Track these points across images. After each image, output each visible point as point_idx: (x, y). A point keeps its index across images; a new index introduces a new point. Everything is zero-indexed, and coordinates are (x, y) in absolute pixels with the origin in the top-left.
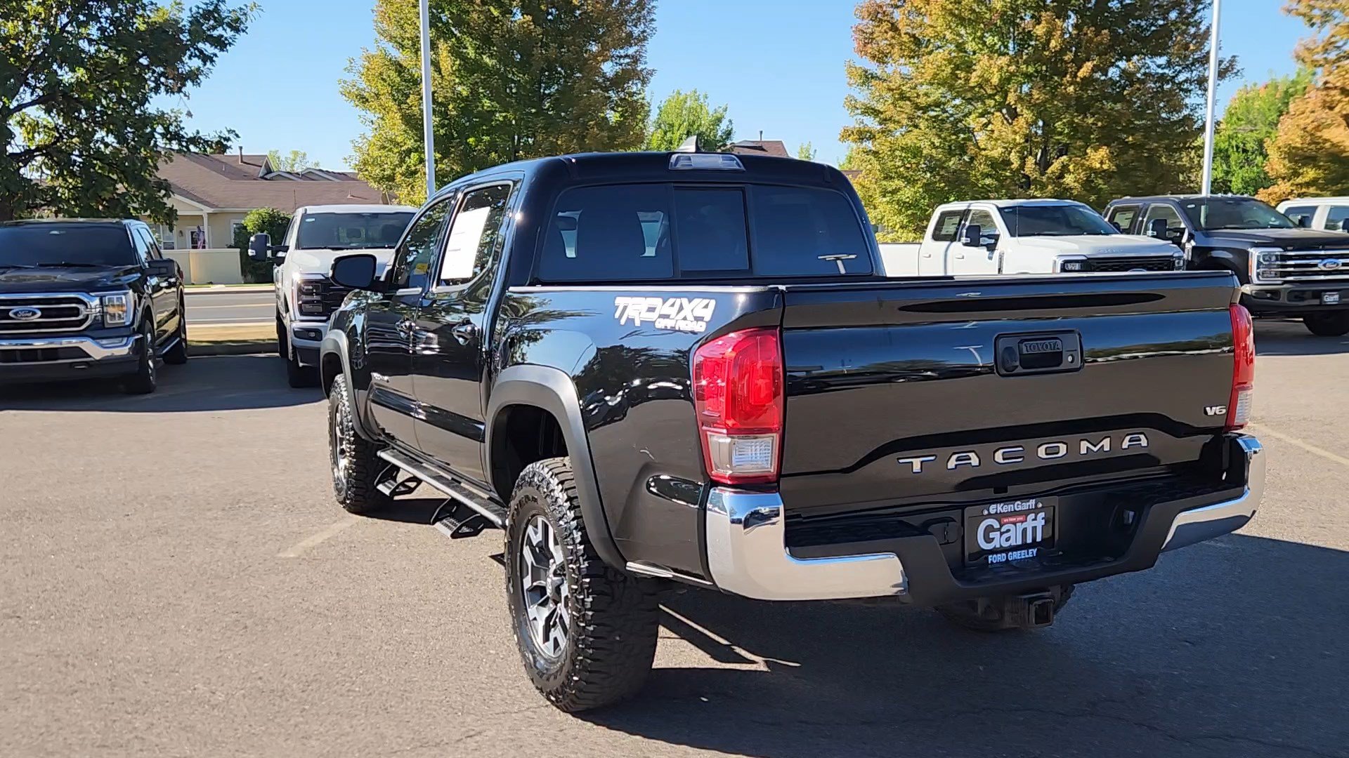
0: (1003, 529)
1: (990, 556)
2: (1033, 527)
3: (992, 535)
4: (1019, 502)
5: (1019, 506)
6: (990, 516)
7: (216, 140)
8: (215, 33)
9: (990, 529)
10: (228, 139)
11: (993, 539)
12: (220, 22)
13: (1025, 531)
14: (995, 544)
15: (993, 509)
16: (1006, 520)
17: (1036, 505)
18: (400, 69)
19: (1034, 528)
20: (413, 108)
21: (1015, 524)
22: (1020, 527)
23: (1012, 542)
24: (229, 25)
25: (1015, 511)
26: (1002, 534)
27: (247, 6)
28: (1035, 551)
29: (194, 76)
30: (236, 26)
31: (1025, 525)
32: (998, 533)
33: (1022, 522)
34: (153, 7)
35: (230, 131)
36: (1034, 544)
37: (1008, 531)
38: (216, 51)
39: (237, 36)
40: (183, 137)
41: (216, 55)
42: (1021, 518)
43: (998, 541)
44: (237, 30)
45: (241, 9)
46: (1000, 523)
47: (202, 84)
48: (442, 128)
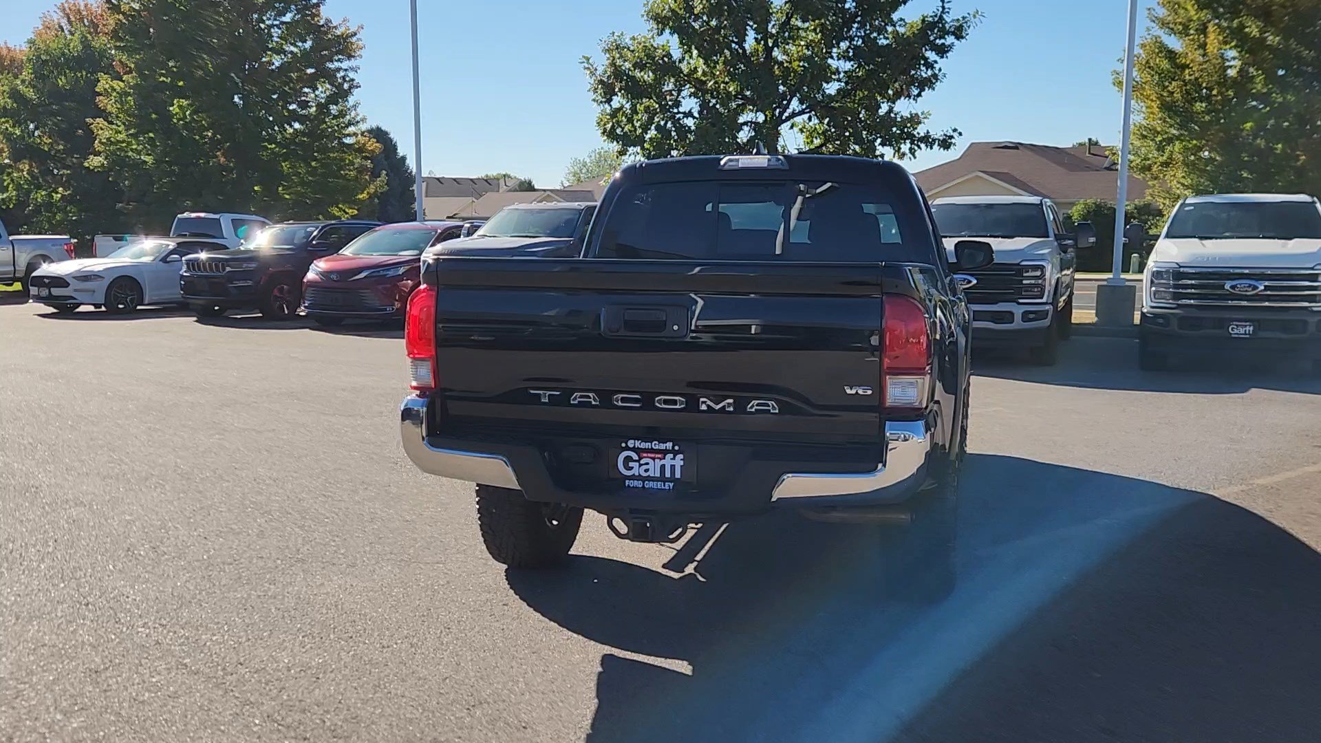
0: (642, 462)
1: (627, 481)
2: (671, 466)
3: (631, 464)
4: (657, 442)
5: (656, 445)
6: (627, 448)
7: (941, 138)
8: (939, 42)
9: (628, 459)
10: (951, 137)
11: (632, 468)
12: (944, 33)
13: (663, 467)
14: (635, 472)
15: (631, 443)
16: (645, 455)
17: (673, 447)
18: (1171, 55)
19: (673, 467)
20: (1175, 95)
21: (654, 459)
22: (659, 463)
23: (651, 473)
24: (953, 33)
25: (652, 448)
26: (640, 465)
27: (969, 14)
28: (671, 485)
29: (928, 83)
30: (959, 33)
31: (663, 462)
32: (637, 464)
33: (661, 459)
34: (902, 22)
35: (955, 130)
36: (672, 479)
37: (647, 464)
38: (937, 58)
39: (956, 42)
40: (915, 136)
41: (936, 62)
42: (660, 456)
43: (636, 470)
44: (959, 37)
45: (964, 18)
46: (639, 456)
47: (936, 88)
48: (1208, 114)
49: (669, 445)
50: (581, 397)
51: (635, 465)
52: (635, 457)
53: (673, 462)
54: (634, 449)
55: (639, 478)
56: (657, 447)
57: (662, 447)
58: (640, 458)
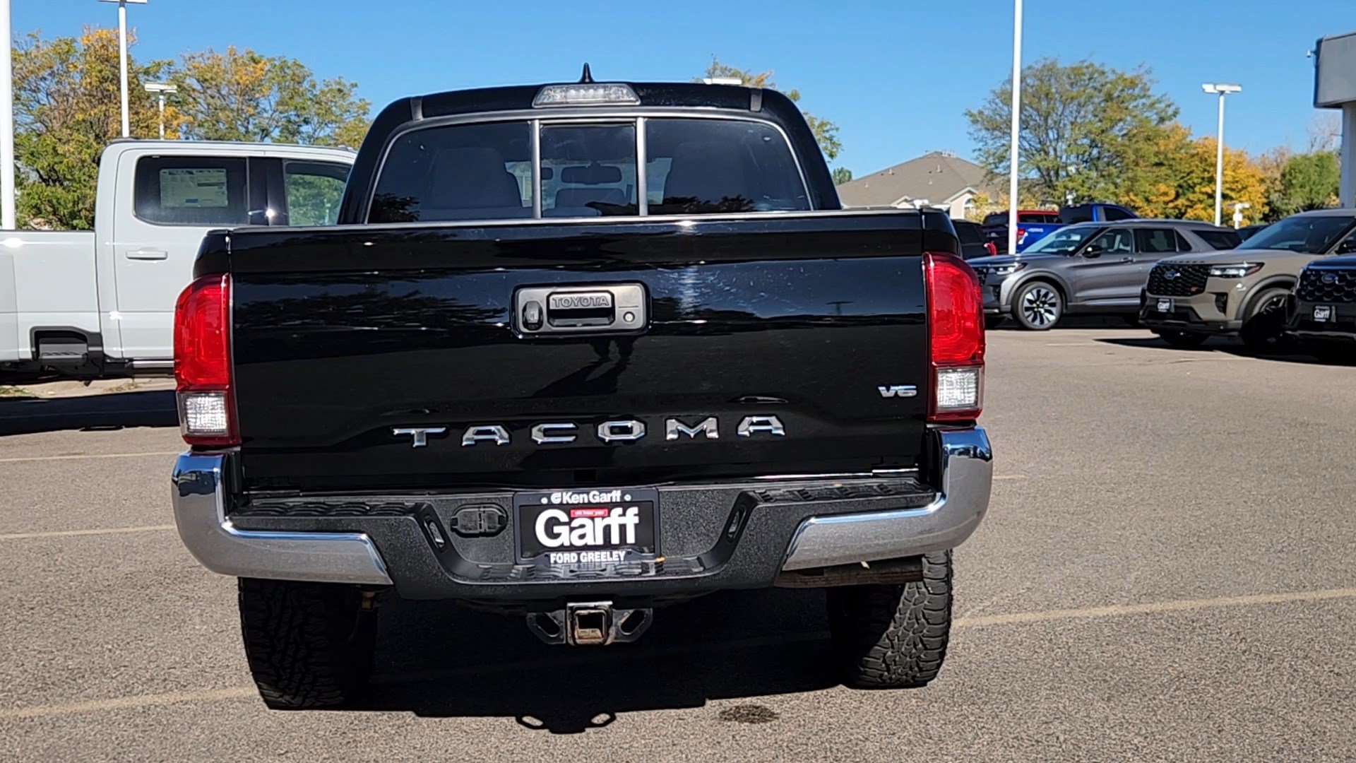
49: (616, 495)
50: (479, 433)
51: (563, 530)
52: (563, 517)
53: (623, 520)
54: (561, 506)
55: (571, 548)
56: (597, 500)
57: (606, 498)
58: (571, 519)
